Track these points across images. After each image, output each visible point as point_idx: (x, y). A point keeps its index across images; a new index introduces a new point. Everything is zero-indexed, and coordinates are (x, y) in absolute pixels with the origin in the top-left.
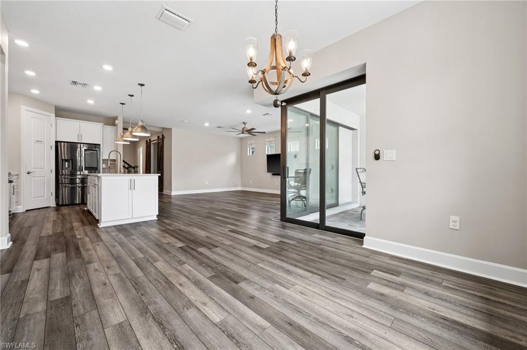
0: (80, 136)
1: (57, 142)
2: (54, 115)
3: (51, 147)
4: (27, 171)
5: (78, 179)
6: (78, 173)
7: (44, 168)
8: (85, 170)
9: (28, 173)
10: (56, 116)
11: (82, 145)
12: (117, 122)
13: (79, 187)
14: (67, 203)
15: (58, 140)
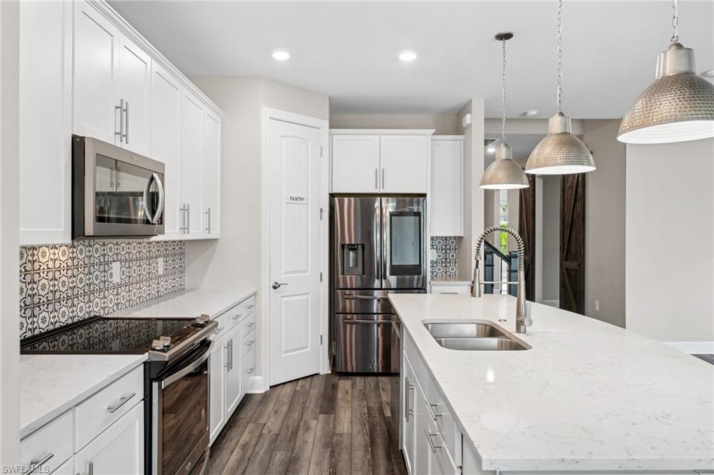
0: (380, 175)
1: (332, 196)
2: (327, 123)
3: (321, 210)
4: (272, 284)
5: (375, 301)
6: (377, 284)
7: (306, 271)
8: (392, 274)
9: (275, 288)
10: (331, 127)
11: (384, 199)
12: (468, 119)
13: (378, 325)
14: (355, 371)
15: (335, 191)
